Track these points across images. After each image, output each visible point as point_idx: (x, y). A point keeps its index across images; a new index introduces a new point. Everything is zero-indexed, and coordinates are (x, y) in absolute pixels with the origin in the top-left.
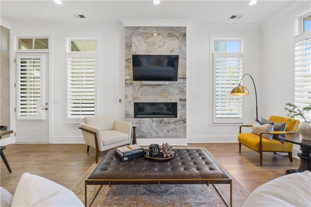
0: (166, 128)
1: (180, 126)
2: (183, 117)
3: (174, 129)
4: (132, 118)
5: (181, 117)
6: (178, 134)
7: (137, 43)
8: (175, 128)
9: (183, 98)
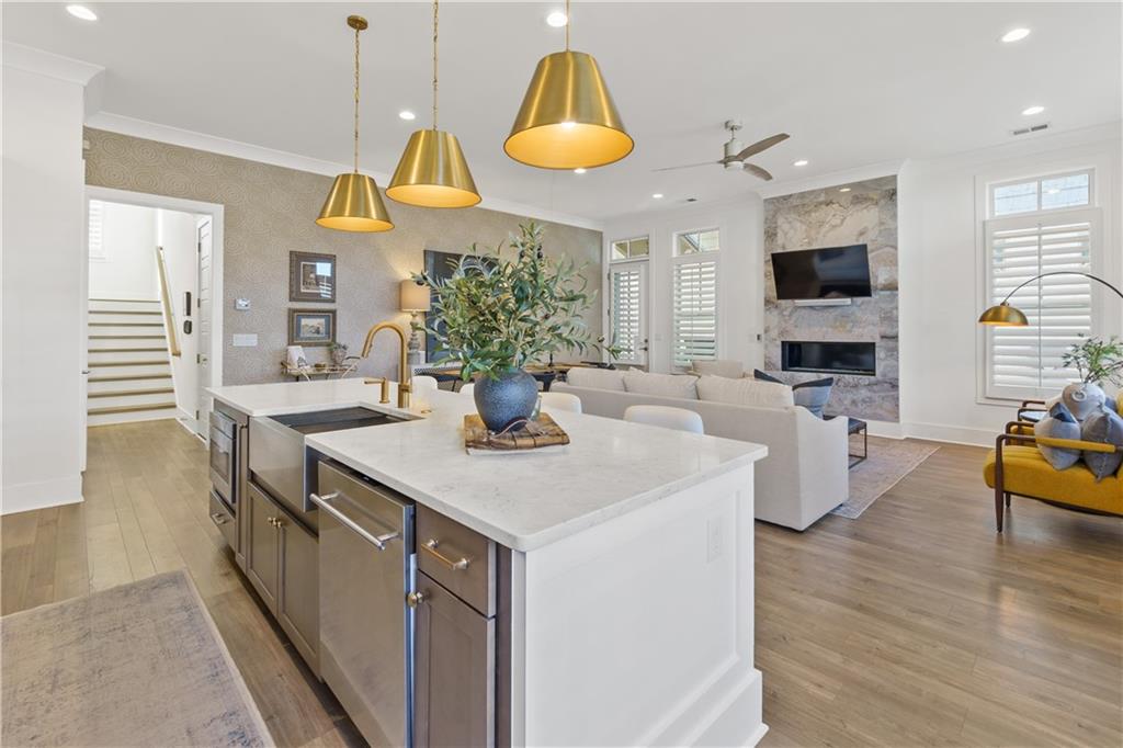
0: (850, 397)
1: (883, 394)
2: (891, 375)
3: (868, 400)
4: (778, 370)
5: (884, 375)
6: (879, 411)
7: (786, 227)
8: (870, 398)
9: (889, 332)
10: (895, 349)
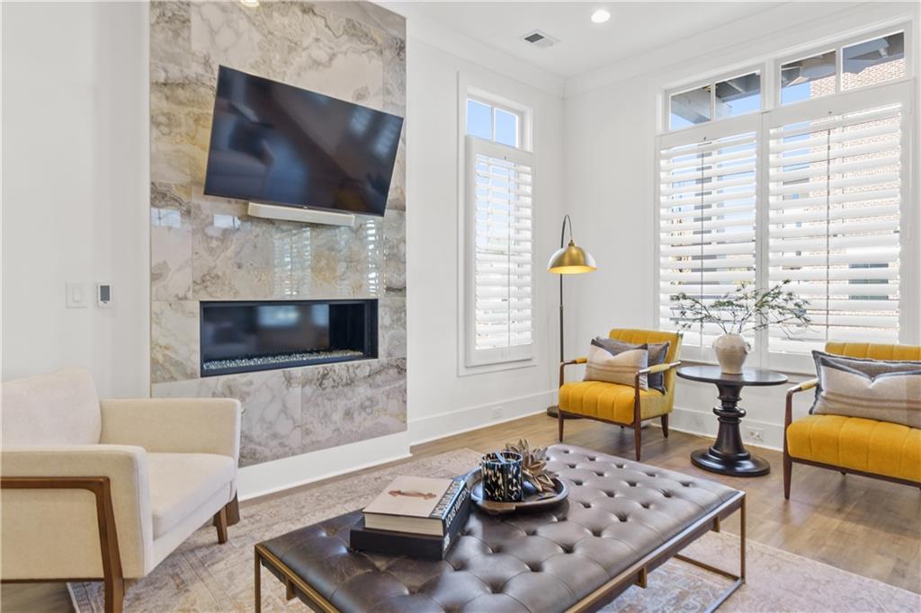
0: (342, 404)
1: (388, 388)
2: (398, 355)
3: (368, 403)
4: (192, 376)
5: (389, 355)
6: (384, 419)
8: (370, 399)
9: (396, 283)
10: (401, 310)
